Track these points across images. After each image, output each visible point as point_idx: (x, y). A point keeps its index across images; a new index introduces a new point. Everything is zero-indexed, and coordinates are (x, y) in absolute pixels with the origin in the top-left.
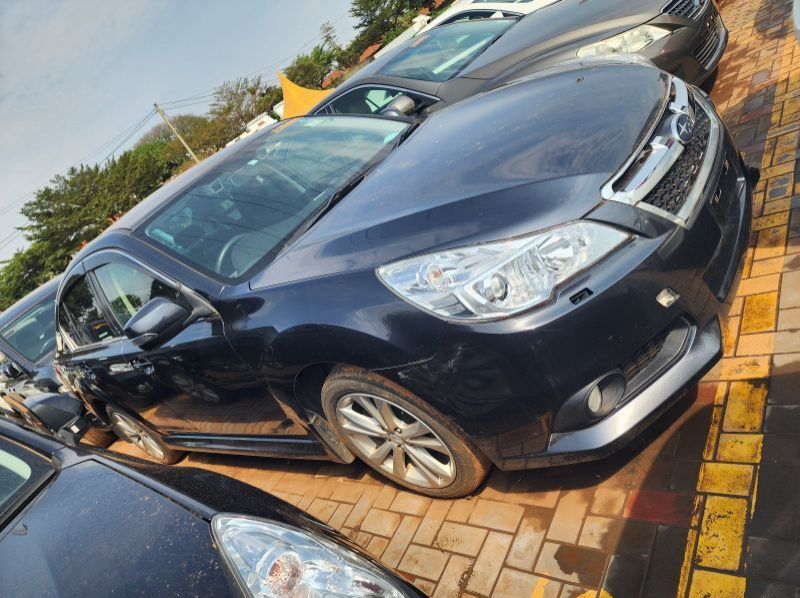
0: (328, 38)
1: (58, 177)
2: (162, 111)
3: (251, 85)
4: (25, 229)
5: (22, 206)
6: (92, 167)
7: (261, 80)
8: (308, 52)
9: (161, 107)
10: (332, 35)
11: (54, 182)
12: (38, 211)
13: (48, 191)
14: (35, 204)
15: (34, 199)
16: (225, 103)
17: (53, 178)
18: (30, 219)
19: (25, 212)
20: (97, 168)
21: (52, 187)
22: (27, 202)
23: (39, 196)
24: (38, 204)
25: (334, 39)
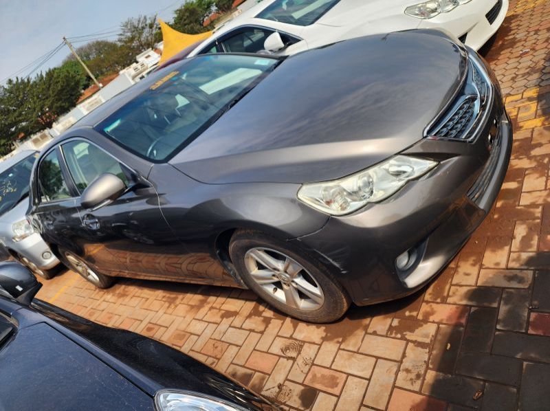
3: (149, 21)
6: (25, 80)
16: (129, 34)
20: (29, 80)
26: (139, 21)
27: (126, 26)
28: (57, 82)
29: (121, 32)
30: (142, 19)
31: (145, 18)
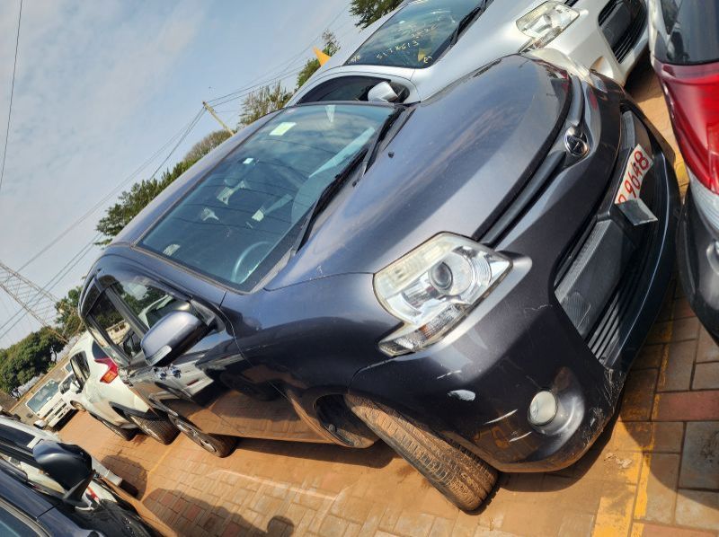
1: (124, 193)
3: (272, 92)
4: (102, 243)
5: (98, 224)
6: (151, 182)
10: (333, 41)
12: (111, 226)
13: (118, 207)
14: (109, 219)
15: (107, 216)
16: (252, 112)
18: (105, 234)
19: (100, 229)
20: (155, 181)
21: (120, 202)
22: (101, 219)
23: (110, 212)
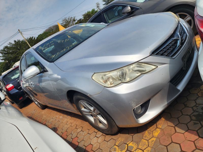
0: (98, 7)
2: (21, 32)
7: (75, 18)
8: (91, 10)
9: (20, 31)
11: (9, 44)
17: (9, 43)
24: (4, 50)
25: (99, 7)
26: (69, 19)
27: (64, 20)
28: (32, 42)
29: (62, 23)
30: (70, 18)
31: (71, 18)
